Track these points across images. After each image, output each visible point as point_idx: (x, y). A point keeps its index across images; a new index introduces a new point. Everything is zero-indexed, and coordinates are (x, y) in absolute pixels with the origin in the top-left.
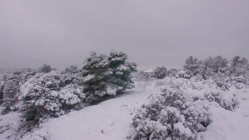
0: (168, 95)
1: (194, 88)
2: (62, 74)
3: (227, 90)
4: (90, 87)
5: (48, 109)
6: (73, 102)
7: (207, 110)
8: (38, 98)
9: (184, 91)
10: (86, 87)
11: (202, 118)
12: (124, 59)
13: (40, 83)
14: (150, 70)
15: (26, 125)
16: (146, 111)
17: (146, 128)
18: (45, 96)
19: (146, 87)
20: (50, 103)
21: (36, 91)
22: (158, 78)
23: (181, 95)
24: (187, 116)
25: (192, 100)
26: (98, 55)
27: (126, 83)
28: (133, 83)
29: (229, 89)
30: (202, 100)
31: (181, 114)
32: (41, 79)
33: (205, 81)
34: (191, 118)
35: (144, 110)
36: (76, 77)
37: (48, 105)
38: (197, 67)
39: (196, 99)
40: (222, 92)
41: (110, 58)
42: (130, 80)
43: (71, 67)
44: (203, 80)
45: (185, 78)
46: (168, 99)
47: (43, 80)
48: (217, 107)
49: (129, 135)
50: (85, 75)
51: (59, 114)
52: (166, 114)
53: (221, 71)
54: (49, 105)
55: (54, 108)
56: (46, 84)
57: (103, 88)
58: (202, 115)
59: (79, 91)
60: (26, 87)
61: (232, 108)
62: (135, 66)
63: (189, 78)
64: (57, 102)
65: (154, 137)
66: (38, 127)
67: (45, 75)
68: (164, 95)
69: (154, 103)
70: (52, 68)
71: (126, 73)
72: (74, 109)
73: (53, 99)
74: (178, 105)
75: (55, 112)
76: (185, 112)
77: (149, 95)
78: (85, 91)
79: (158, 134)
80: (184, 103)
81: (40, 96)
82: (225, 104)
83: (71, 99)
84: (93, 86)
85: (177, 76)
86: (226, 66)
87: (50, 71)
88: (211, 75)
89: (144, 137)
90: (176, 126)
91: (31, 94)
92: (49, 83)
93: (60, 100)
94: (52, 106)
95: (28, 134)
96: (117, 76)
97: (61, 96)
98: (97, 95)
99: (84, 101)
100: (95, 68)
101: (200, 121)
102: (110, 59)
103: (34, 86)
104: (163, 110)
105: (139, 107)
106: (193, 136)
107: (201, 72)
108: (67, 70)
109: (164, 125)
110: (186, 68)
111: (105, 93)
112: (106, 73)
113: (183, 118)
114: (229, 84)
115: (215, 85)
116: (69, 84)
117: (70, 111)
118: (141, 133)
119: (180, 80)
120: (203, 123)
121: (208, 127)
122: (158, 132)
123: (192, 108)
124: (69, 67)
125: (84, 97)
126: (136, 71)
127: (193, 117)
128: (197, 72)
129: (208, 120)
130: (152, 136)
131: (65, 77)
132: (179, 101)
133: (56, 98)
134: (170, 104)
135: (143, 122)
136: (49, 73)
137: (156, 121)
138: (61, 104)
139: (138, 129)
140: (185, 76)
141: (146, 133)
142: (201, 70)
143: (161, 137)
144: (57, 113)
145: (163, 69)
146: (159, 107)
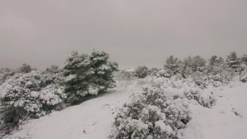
0: (149, 94)
1: (174, 86)
2: (43, 74)
3: (205, 89)
4: (72, 87)
5: (28, 110)
6: (54, 103)
7: (186, 108)
8: (17, 99)
9: (165, 90)
10: (68, 87)
11: (182, 115)
12: (106, 58)
13: (20, 83)
14: (132, 70)
15: (4, 127)
16: (128, 110)
17: (128, 127)
18: (25, 97)
19: (128, 86)
20: (30, 104)
21: (15, 92)
22: (140, 77)
23: (162, 93)
24: (167, 114)
25: (173, 98)
26: (80, 54)
27: (107, 82)
28: (115, 82)
29: (207, 87)
30: (182, 98)
31: (162, 112)
32: (21, 79)
33: (185, 79)
34: (171, 116)
35: (126, 109)
36: (57, 77)
37: (27, 107)
38: (177, 67)
39: (176, 97)
40: (200, 90)
41: (92, 57)
42: (112, 80)
43: (52, 66)
44: (183, 79)
45: (166, 77)
46: (149, 98)
47: (23, 80)
48: (196, 105)
49: (111, 134)
50: (67, 75)
51: (39, 115)
52: (147, 112)
53: (199, 70)
54: (29, 106)
55: (35, 109)
56: (26, 84)
57: (85, 88)
58: (182, 113)
59: (60, 91)
60: (4, 88)
61: (209, 105)
62: (117, 65)
63: (170, 78)
64: (38, 102)
65: (136, 136)
66: (17, 129)
67: (25, 75)
68: (146, 94)
69: (135, 102)
70: (32, 68)
71: (108, 72)
72: (55, 110)
73: (33, 100)
74: (159, 104)
75: (35, 113)
76: (166, 110)
77: (131, 94)
78: (66, 91)
79: (140, 133)
80: (164, 101)
81: (18, 97)
82: (203, 101)
83: (53, 99)
84: (74, 86)
85: (158, 75)
86: (204, 65)
87: (30, 71)
88: (190, 74)
89: (125, 136)
90: (157, 124)
91: (9, 95)
92: (29, 83)
93: (41, 100)
94: (33, 107)
95: (6, 137)
96: (99, 76)
97: (42, 97)
98: (79, 95)
99: (66, 101)
100: (76, 68)
101: (180, 118)
102: (92, 59)
103: (13, 87)
104: (144, 109)
105: (121, 106)
106: (174, 133)
107: (181, 71)
108: (47, 70)
109: (145, 123)
110: (166, 67)
111: (86, 92)
112: (88, 73)
113: (164, 116)
114: (207, 82)
115: (194, 84)
116: (50, 84)
117: (51, 112)
118: (123, 132)
119: (161, 79)
120: (183, 121)
121: (188, 124)
122: (140, 130)
123: (172, 106)
124: (50, 67)
125: (66, 97)
126: (118, 70)
127: (174, 115)
128: (177, 71)
129: (188, 117)
130: (134, 134)
131: (46, 77)
132: (160, 100)
133: (37, 99)
134: (151, 103)
135: (125, 121)
136: (29, 73)
137: (138, 119)
138: (41, 105)
139: (120, 128)
140: (165, 75)
141: (128, 131)
142: (180, 70)
143: (143, 135)
144: (38, 114)
145: (145, 68)
146: (141, 106)
